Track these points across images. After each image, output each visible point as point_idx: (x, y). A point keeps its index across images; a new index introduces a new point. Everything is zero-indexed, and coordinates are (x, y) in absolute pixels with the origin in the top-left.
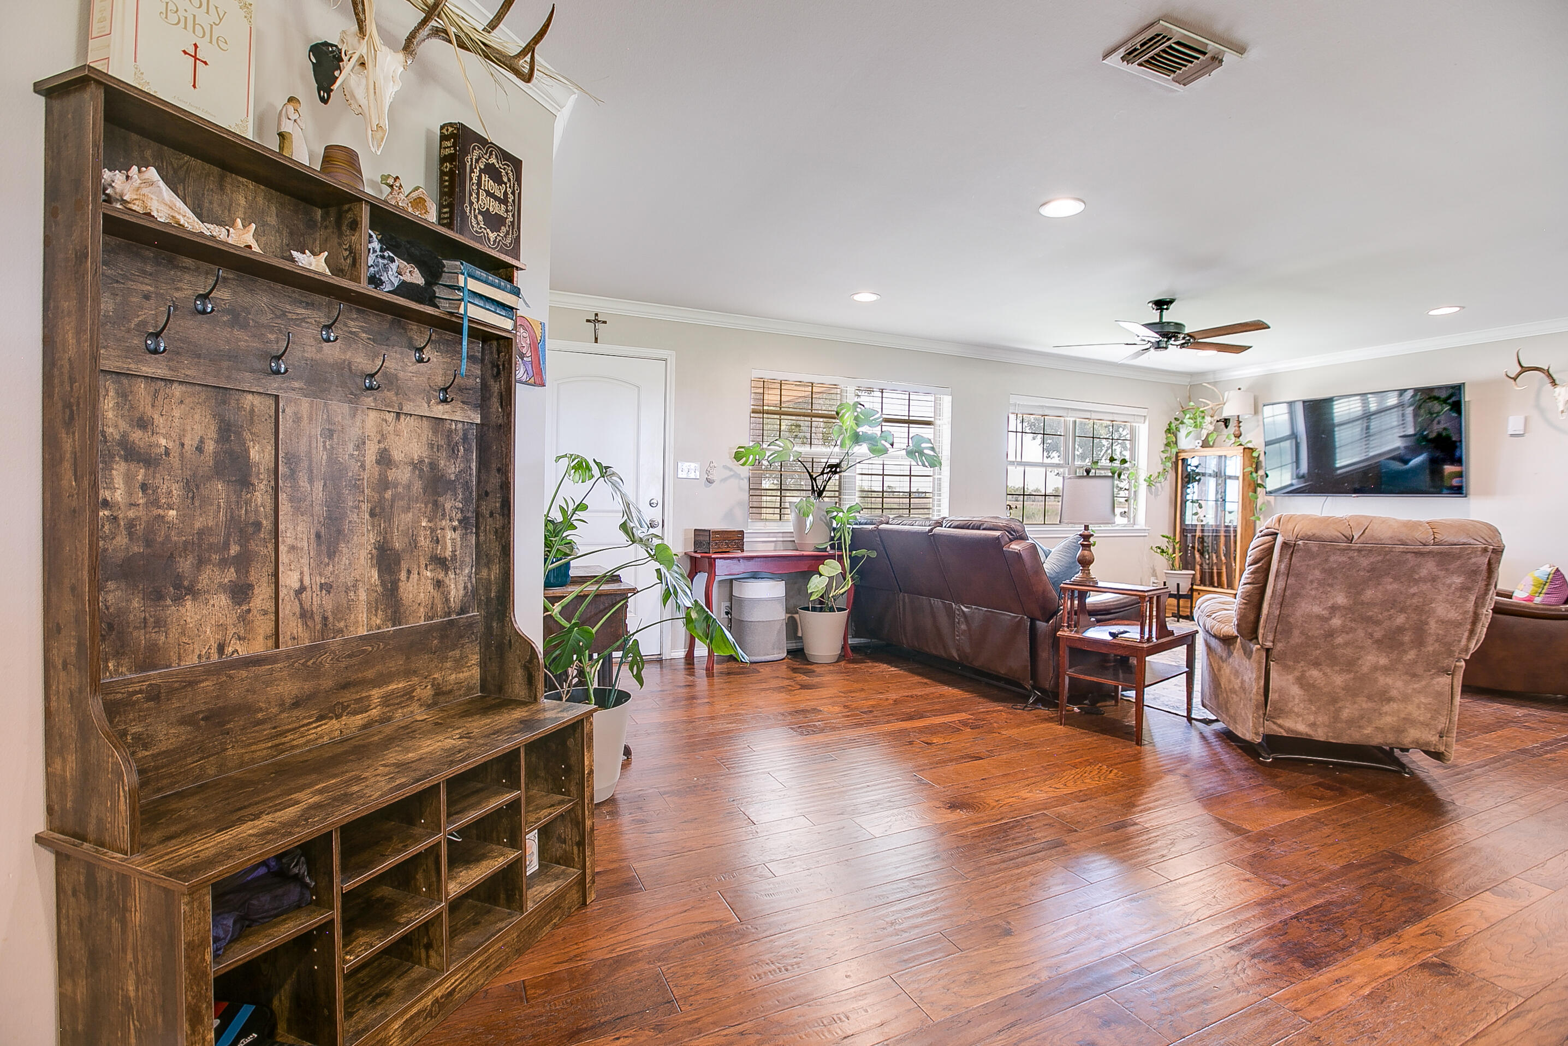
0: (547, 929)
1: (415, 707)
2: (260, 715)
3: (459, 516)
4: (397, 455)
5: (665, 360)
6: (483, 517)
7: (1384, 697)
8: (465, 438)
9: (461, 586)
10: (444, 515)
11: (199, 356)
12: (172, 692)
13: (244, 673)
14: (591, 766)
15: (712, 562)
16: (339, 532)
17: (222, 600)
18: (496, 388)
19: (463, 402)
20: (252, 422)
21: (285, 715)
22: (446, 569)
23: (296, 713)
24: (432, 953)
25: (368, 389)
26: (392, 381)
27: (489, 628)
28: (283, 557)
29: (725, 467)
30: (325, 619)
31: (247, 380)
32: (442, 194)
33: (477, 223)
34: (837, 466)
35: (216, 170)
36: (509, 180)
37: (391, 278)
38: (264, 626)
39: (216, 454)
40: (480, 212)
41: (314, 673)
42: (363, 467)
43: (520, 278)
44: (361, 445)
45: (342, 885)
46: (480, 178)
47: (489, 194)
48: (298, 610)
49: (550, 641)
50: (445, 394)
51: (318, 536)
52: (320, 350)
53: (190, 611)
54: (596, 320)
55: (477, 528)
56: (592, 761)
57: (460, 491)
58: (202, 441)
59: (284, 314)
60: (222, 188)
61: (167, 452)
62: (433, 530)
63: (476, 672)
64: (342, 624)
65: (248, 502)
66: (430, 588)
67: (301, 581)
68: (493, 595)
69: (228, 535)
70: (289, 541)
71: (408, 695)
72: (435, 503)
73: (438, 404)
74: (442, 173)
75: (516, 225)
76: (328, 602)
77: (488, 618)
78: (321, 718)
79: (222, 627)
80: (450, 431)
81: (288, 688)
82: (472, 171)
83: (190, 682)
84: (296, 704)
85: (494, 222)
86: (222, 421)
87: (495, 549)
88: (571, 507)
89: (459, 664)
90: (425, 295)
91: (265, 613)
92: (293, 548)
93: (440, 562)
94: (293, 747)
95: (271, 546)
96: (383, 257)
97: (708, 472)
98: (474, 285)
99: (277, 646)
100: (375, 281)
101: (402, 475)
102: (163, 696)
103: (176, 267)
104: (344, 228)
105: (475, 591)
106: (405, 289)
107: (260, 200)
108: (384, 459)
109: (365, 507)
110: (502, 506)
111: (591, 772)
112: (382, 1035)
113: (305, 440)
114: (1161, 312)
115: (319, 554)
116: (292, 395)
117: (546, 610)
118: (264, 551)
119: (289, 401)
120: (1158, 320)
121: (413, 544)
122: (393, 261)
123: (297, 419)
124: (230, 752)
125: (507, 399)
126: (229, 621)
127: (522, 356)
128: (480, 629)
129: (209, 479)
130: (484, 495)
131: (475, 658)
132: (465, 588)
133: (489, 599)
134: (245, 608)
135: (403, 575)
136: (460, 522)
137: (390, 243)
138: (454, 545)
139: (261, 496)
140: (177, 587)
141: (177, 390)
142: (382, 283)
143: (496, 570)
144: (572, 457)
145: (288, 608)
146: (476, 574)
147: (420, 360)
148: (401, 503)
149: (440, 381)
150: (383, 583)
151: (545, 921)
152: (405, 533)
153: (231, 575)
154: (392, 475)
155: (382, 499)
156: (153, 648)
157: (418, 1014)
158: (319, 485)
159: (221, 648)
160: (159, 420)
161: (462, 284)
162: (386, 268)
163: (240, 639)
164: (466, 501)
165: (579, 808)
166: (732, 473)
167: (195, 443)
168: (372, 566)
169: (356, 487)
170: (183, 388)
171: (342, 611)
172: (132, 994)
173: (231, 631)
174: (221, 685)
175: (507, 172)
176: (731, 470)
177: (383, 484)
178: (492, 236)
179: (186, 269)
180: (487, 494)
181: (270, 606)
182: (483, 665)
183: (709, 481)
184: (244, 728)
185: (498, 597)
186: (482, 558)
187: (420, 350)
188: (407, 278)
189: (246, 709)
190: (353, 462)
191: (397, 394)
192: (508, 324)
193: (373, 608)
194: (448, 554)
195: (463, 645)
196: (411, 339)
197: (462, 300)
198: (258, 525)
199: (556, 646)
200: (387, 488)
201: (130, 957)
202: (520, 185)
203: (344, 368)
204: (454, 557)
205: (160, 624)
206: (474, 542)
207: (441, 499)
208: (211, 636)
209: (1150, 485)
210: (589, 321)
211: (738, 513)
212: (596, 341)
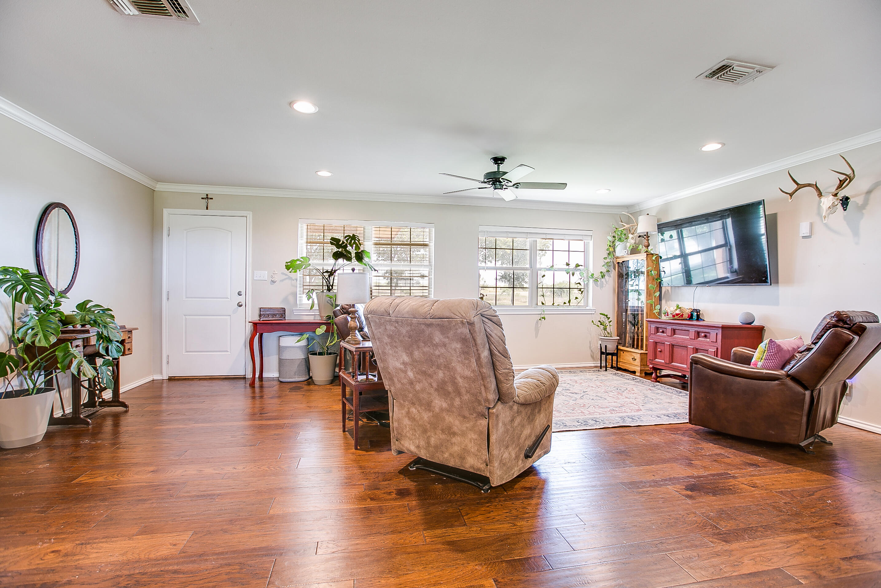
5: (246, 217)
7: (450, 432)
29: (283, 273)
34: (333, 271)
54: (207, 198)
97: (272, 277)
114: (498, 166)
166: (287, 277)
176: (286, 275)
183: (273, 282)
209: (596, 281)
210: (202, 198)
211: (291, 299)
212: (207, 208)
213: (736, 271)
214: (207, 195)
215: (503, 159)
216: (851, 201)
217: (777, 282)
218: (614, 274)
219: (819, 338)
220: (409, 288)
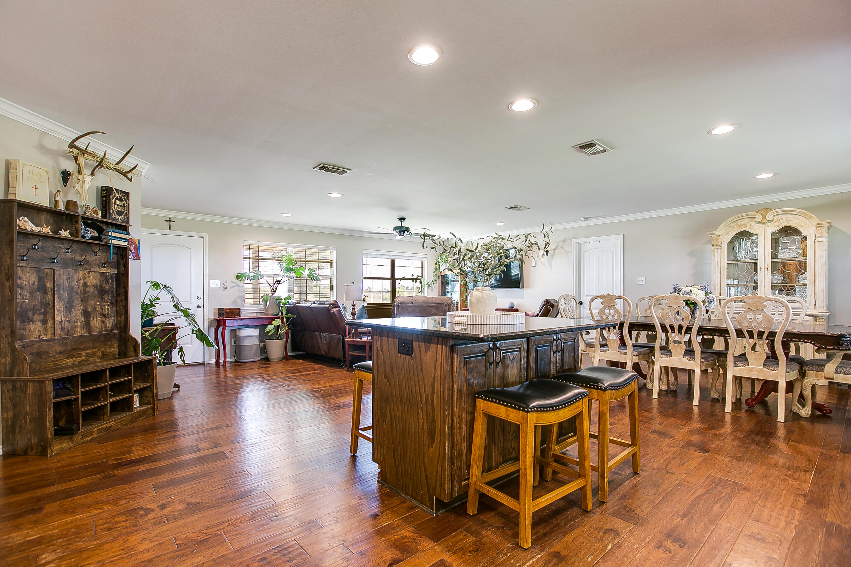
0: (141, 419)
1: (96, 358)
2: (50, 355)
3: (110, 301)
4: (89, 284)
5: (203, 237)
6: (118, 301)
8: (111, 278)
9: (111, 323)
10: (105, 301)
11: (34, 260)
12: (28, 346)
13: (46, 343)
14: (156, 374)
15: (225, 321)
16: (72, 306)
17: (39, 324)
18: (122, 262)
19: (111, 267)
20: (47, 276)
21: (56, 356)
22: (106, 318)
23: (60, 355)
24: (105, 416)
25: (80, 265)
26: (87, 262)
27: (121, 336)
28: (56, 313)
29: (232, 282)
30: (68, 330)
31: (46, 265)
32: (102, 207)
33: (114, 215)
34: (279, 281)
35: (37, 211)
36: (125, 200)
37: (89, 235)
38: (51, 331)
39: (38, 285)
40: (115, 211)
41: (66, 345)
42: (79, 287)
43: (130, 229)
44: (78, 281)
45: (81, 390)
46: (115, 201)
47: (118, 205)
48: (60, 327)
49: (145, 343)
50: (104, 265)
51: (66, 307)
52: (66, 255)
53: (31, 326)
54: (170, 221)
55: (116, 305)
56: (156, 372)
57: (110, 294)
58: (34, 282)
59: (56, 247)
60: (38, 216)
61: (26, 285)
62: (101, 306)
63: (117, 349)
64: (73, 332)
65: (46, 298)
66: (100, 323)
67: (61, 319)
68: (122, 325)
69: (41, 307)
70: (58, 308)
71: (94, 354)
72: (102, 298)
73: (102, 268)
74: (103, 201)
75: (128, 213)
76: (69, 326)
77: (120, 333)
78: (67, 358)
79: (39, 331)
80: (106, 276)
81: (58, 348)
82: (112, 200)
83: (32, 344)
84: (60, 353)
85: (120, 213)
86: (39, 276)
87: (123, 311)
88: (154, 298)
89: (111, 347)
90: (99, 238)
91: (51, 328)
92: (59, 310)
93: (104, 315)
94: (59, 365)
95: (53, 310)
96: (86, 230)
97: (224, 284)
98: (114, 234)
99: (55, 336)
100: (84, 237)
101: (91, 289)
102: (26, 347)
103: (28, 238)
104: (73, 222)
105: (116, 324)
106: (92, 238)
107: (48, 217)
108: (85, 285)
109: (80, 299)
110: (125, 298)
111: (156, 376)
112: (92, 430)
113: (62, 281)
114: (402, 223)
115: (66, 312)
116: (58, 268)
117: (142, 334)
118: (50, 311)
119: (57, 270)
120: (400, 226)
121: (95, 310)
122: (89, 231)
123: (60, 275)
124: (42, 364)
125: (126, 266)
126: (42, 329)
127: (131, 251)
128: (117, 336)
129: (36, 292)
130: (118, 295)
131: (116, 345)
132: (112, 323)
133: (121, 327)
134: (46, 326)
135: (92, 319)
136: (110, 303)
137: (87, 225)
138: (108, 310)
139: (49, 296)
140: (29, 319)
141: (28, 269)
142: (86, 237)
143: (123, 318)
144: (152, 282)
145: (58, 326)
146: (116, 319)
147: (96, 255)
148: (91, 298)
149: (103, 261)
150: (85, 321)
151: (140, 416)
152: (92, 307)
153: (42, 317)
154: (87, 289)
155: (84, 297)
156: (22, 334)
157: (102, 428)
158: (66, 293)
159: (39, 336)
160: (24, 277)
161: (110, 234)
162: (87, 233)
163: (44, 334)
164: (112, 297)
165: (152, 386)
166: (235, 285)
167: (33, 282)
168: (82, 316)
169: (77, 293)
170: (29, 268)
171: (74, 328)
172: (28, 410)
173: (42, 332)
174: (40, 346)
175: (124, 198)
176: (235, 283)
177: (85, 292)
178: (120, 217)
179: (30, 239)
180: (119, 294)
181: (52, 326)
182: (119, 347)
183: (225, 288)
184: (46, 358)
185: (124, 326)
186: (118, 314)
187: (96, 252)
188: (93, 234)
189: (47, 353)
190: (76, 286)
191: (89, 266)
192: (126, 244)
193: (82, 328)
194: (106, 313)
195: (112, 341)
196: (93, 250)
197: (110, 239)
198: (49, 304)
199: (147, 346)
200: (86, 293)
201: (27, 402)
202: (129, 201)
203: (73, 260)
204: (108, 314)
205: (24, 329)
206: (115, 309)
207: (104, 296)
208: (37, 333)
209: (429, 286)
210: (165, 221)
211: (239, 301)
212: (170, 229)
213: (498, 280)
214: (170, 218)
215: (404, 219)
216: (549, 252)
217: (523, 288)
218: (439, 282)
219: (541, 310)
220: (320, 292)
